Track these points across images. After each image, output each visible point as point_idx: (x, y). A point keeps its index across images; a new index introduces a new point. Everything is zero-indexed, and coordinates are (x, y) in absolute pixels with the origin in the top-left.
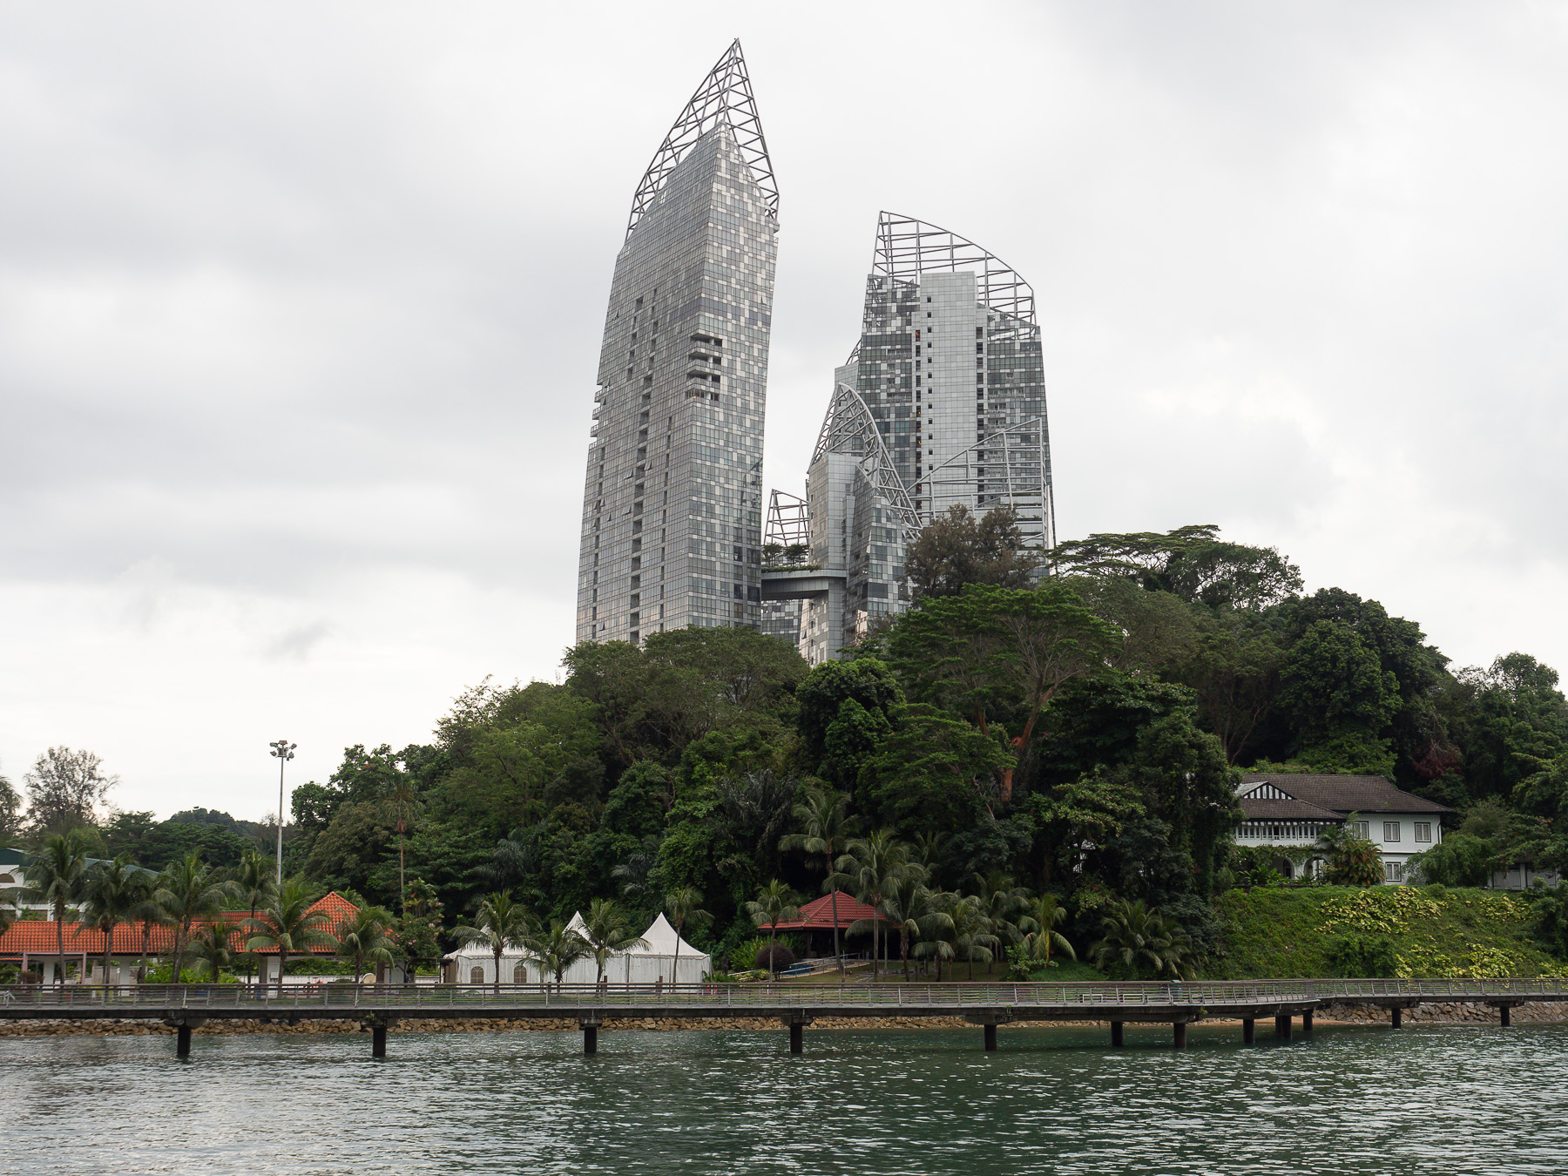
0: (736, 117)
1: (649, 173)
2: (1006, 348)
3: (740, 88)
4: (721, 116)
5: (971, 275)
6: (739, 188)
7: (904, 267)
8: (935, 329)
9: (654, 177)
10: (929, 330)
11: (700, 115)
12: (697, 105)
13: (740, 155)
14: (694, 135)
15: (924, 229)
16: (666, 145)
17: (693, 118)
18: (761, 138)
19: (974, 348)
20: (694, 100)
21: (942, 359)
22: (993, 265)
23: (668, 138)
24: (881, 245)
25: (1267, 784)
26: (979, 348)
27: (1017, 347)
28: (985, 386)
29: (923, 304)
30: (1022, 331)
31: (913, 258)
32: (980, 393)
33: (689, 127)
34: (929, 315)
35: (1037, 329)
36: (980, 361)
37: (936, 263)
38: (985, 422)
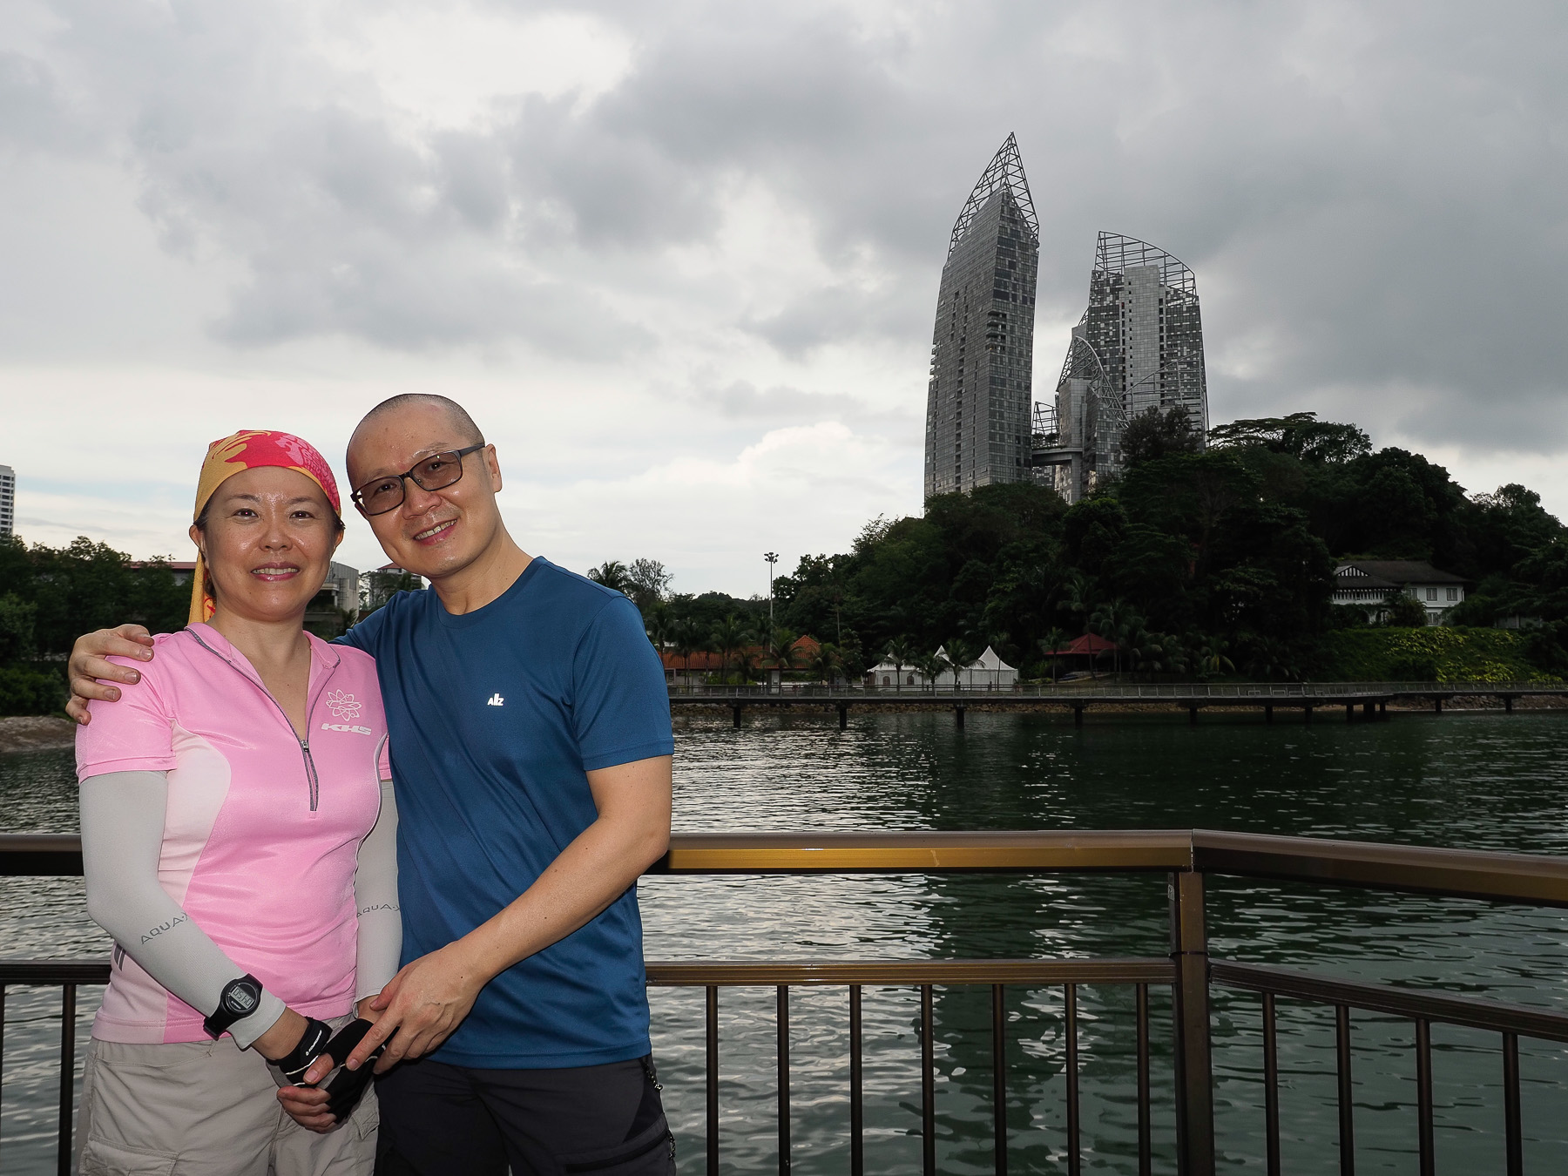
0: (1013, 181)
1: (961, 217)
2: (1178, 310)
3: (1015, 162)
4: (1004, 180)
5: (1155, 267)
6: (1015, 222)
7: (1114, 265)
8: (1134, 301)
9: (964, 219)
10: (1130, 302)
11: (990, 180)
12: (989, 174)
13: (1015, 203)
14: (987, 192)
15: (1126, 241)
16: (971, 199)
17: (987, 182)
18: (1028, 191)
19: (1157, 312)
20: (987, 171)
21: (1138, 319)
22: (1169, 260)
23: (972, 195)
24: (1100, 252)
25: (1352, 567)
26: (1161, 311)
27: (1185, 309)
28: (1165, 334)
29: (1126, 286)
30: (1187, 299)
31: (1120, 259)
32: (1161, 339)
33: (984, 188)
34: (1130, 293)
35: (1197, 298)
36: (1161, 320)
37: (1134, 261)
38: (1165, 356)
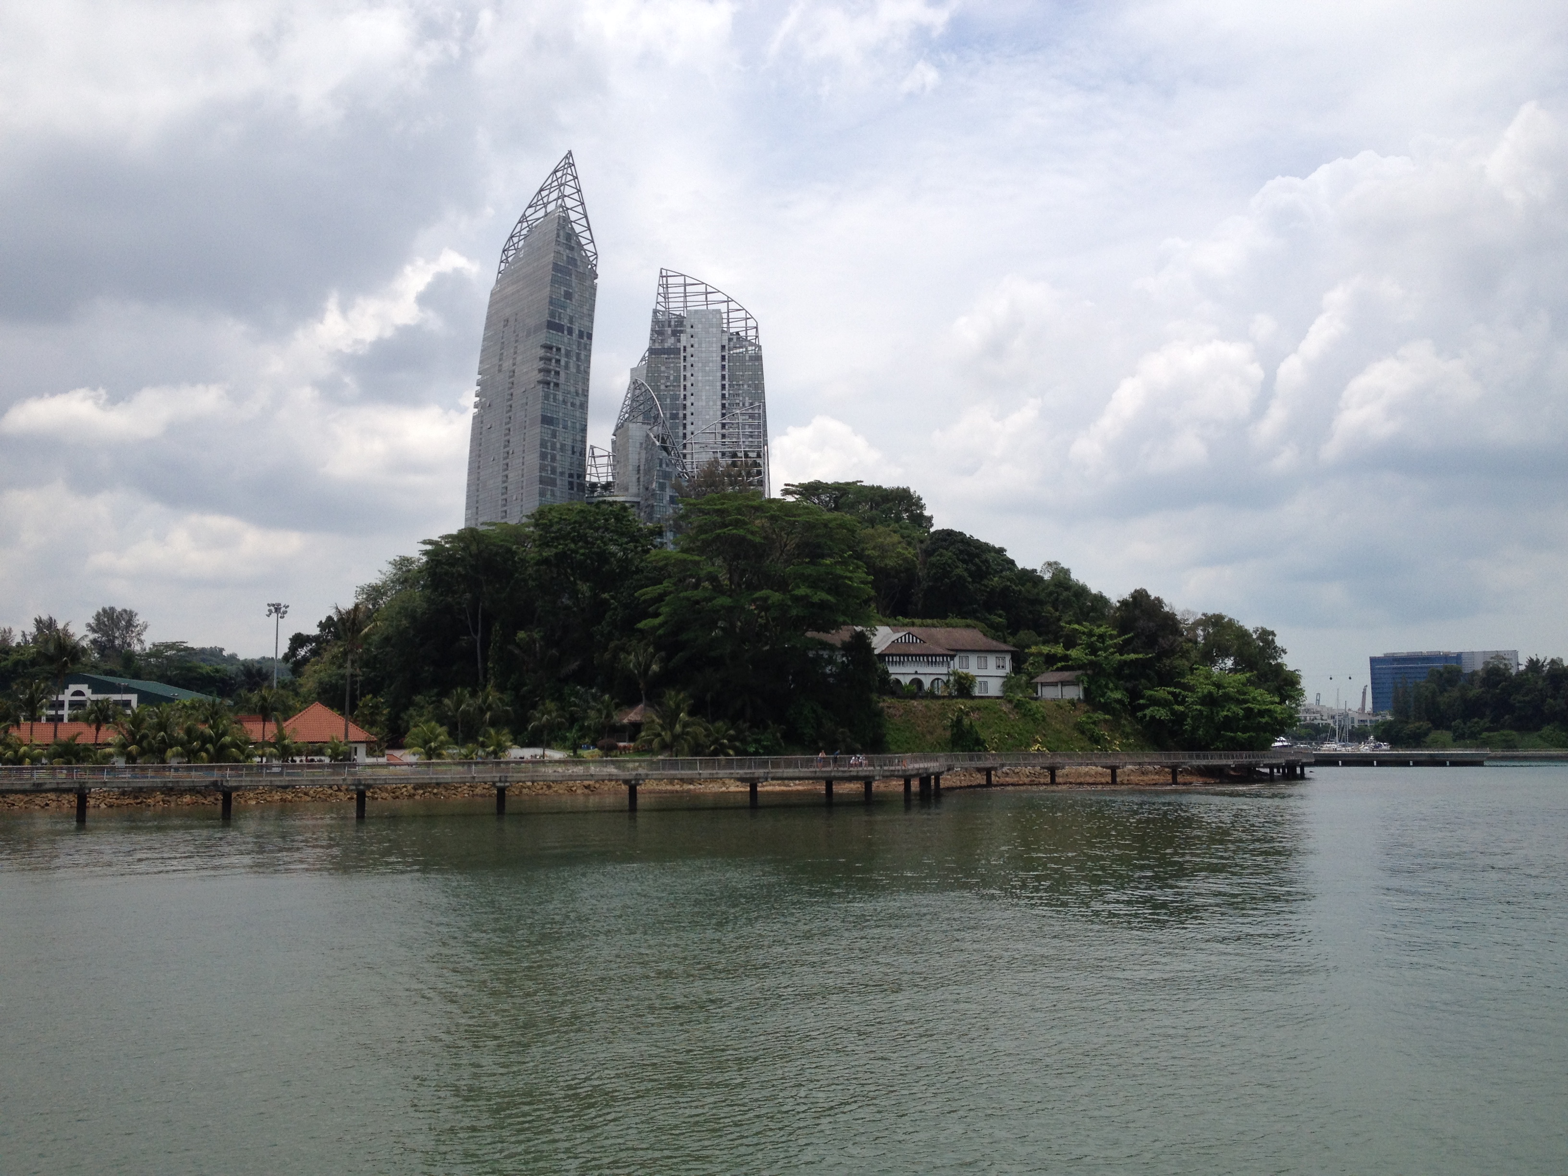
0: (569, 203)
1: (512, 237)
2: (740, 358)
3: (572, 183)
4: (560, 201)
5: (719, 312)
6: (572, 249)
7: (676, 306)
8: (696, 346)
9: (515, 240)
10: (692, 346)
11: (545, 200)
12: (544, 193)
13: (572, 228)
14: (541, 213)
15: (688, 281)
16: (523, 219)
17: (541, 202)
18: (586, 217)
19: (719, 359)
20: (541, 190)
21: (700, 365)
22: (733, 306)
23: (524, 215)
24: (661, 290)
25: (909, 634)
26: (723, 358)
27: (747, 358)
28: (727, 382)
29: (689, 330)
30: (750, 348)
31: (682, 299)
32: (723, 387)
33: (538, 208)
34: (692, 336)
35: (760, 347)
36: (723, 367)
37: (696, 303)
38: (727, 405)
